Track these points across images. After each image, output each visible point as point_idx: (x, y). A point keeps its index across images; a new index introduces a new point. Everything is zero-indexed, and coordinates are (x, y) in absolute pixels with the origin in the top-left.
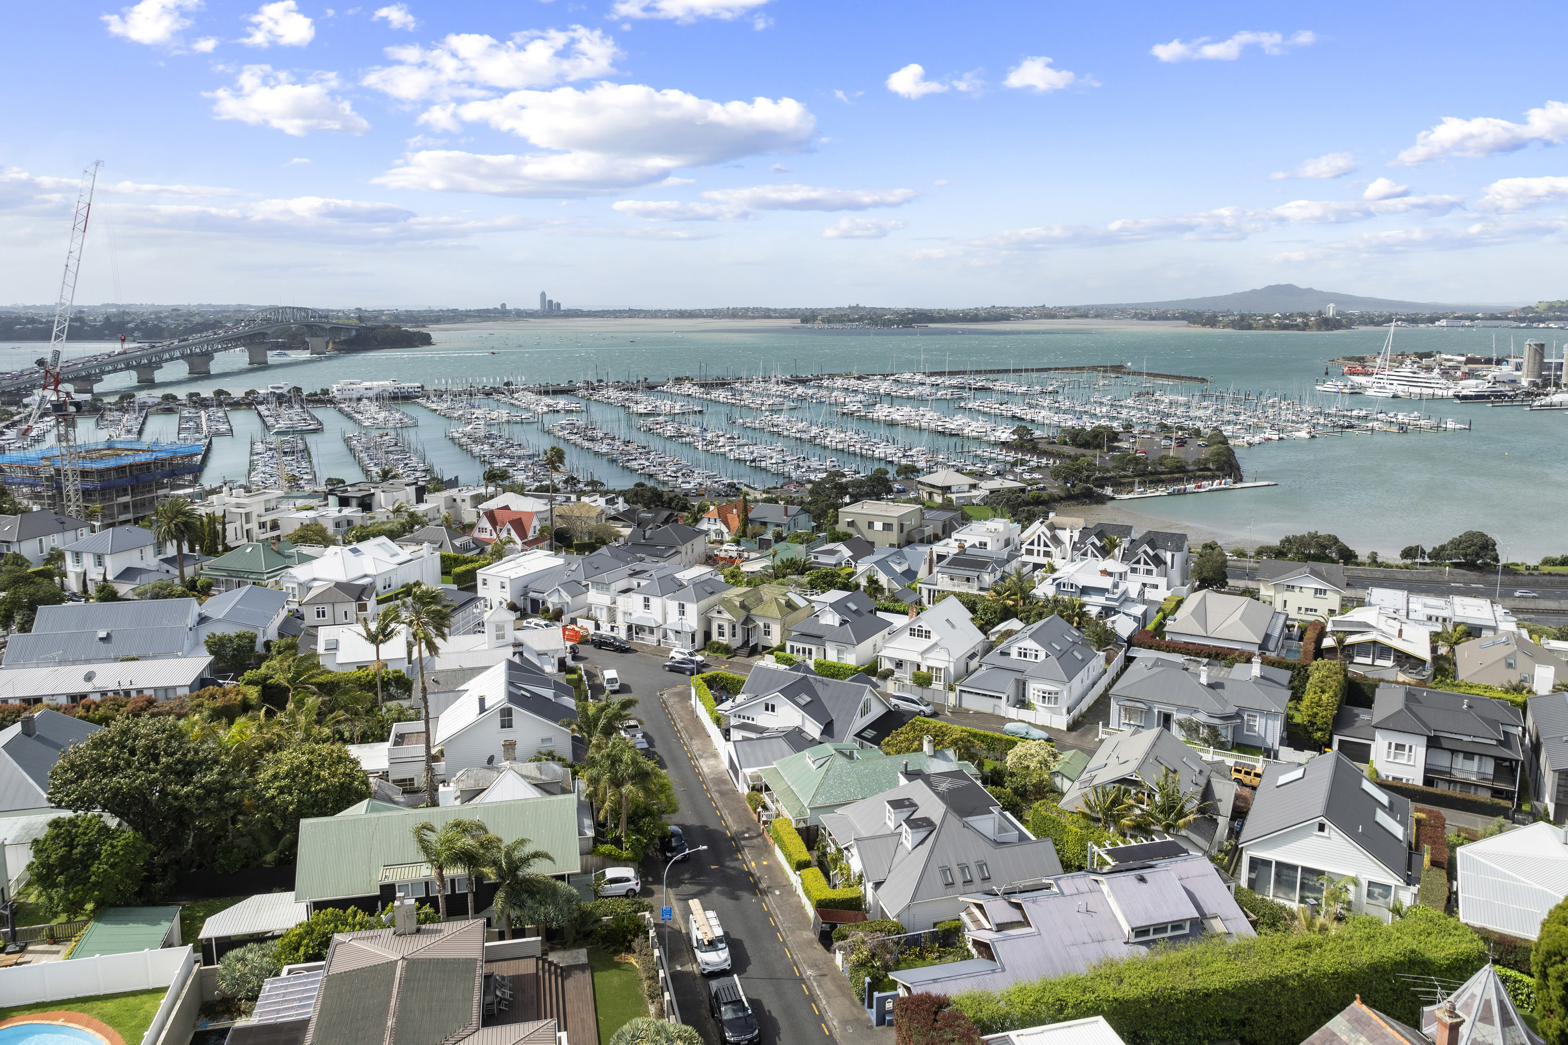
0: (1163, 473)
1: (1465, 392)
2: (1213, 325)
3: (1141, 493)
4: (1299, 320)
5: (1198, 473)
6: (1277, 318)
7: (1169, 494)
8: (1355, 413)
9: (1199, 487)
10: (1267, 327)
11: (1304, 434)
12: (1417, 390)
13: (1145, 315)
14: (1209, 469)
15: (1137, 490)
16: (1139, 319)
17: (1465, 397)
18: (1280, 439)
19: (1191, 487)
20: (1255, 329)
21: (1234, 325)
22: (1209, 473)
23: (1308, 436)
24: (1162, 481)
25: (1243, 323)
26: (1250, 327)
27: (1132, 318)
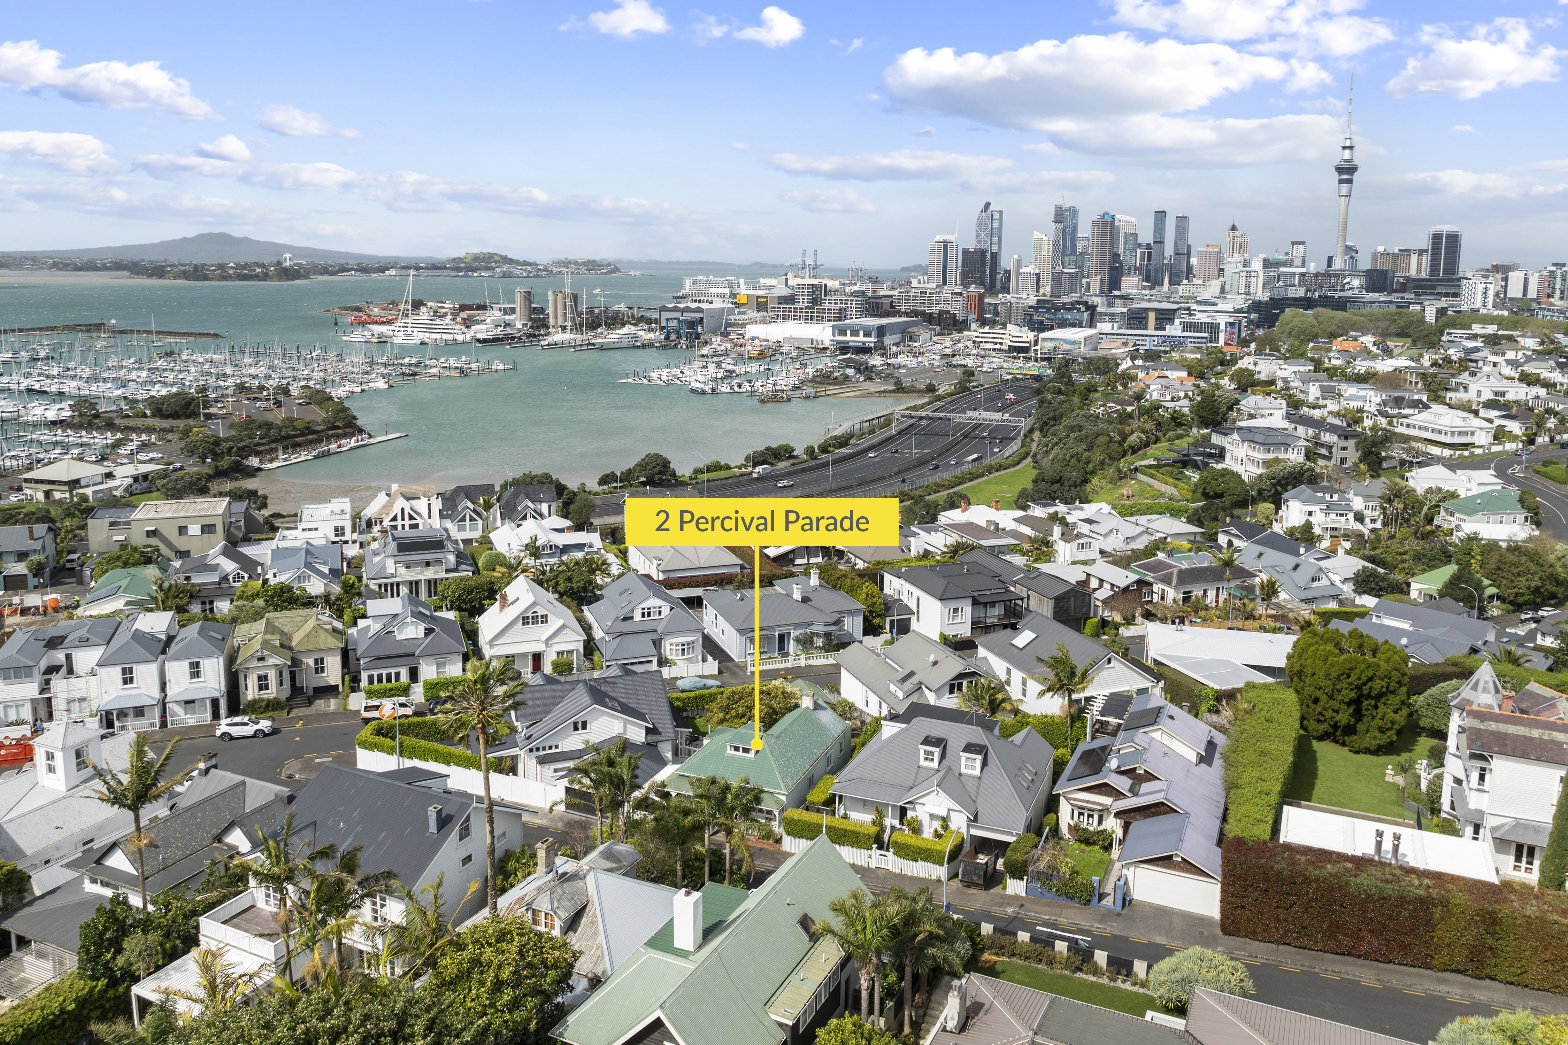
0: (295, 436)
1: (481, 336)
2: (161, 276)
3: (285, 460)
4: (258, 270)
5: (330, 432)
6: (232, 268)
7: (315, 457)
8: (407, 360)
9: (339, 446)
10: (226, 277)
11: (381, 384)
12: (438, 336)
13: (68, 265)
14: (338, 428)
15: (281, 457)
16: (61, 269)
17: (485, 341)
18: (363, 391)
19: (333, 447)
20: (212, 279)
21: (185, 275)
22: (340, 431)
23: (386, 386)
24: (298, 445)
25: (197, 273)
26: (206, 278)
27: (50, 268)
